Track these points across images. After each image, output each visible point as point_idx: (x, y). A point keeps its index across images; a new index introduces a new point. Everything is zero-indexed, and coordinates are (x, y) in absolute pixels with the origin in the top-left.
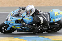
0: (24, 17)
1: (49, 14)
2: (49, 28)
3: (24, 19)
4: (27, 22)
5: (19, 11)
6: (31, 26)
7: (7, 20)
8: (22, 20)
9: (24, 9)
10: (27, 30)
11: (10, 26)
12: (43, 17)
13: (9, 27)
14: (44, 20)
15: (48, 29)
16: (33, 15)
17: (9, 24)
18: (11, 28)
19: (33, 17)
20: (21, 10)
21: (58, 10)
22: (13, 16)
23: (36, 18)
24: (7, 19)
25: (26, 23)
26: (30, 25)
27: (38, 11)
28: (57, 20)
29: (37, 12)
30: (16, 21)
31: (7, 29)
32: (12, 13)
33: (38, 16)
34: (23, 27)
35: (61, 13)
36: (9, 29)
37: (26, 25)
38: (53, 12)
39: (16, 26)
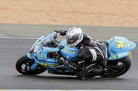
0: (62, 48)
1: (107, 44)
2: (106, 69)
3: (62, 51)
4: (68, 57)
5: (55, 37)
6: (74, 64)
7: (32, 52)
8: (59, 52)
9: (63, 34)
10: (67, 71)
11: (37, 62)
12: (96, 50)
13: (35, 65)
14: (97, 55)
15: (104, 71)
16: (78, 46)
17: (36, 58)
18: (39, 66)
19: (79, 48)
20: (58, 34)
21: (123, 38)
22: (44, 46)
23: (83, 51)
24: (33, 50)
25: (65, 59)
26: (72, 62)
27: (88, 39)
28: (120, 55)
29: (86, 41)
30: (48, 54)
31: (32, 68)
32: (42, 39)
33: (87, 47)
34: (60, 65)
35: (128, 44)
36: (33, 67)
37: (67, 62)
38: (115, 41)
39: (48, 63)
